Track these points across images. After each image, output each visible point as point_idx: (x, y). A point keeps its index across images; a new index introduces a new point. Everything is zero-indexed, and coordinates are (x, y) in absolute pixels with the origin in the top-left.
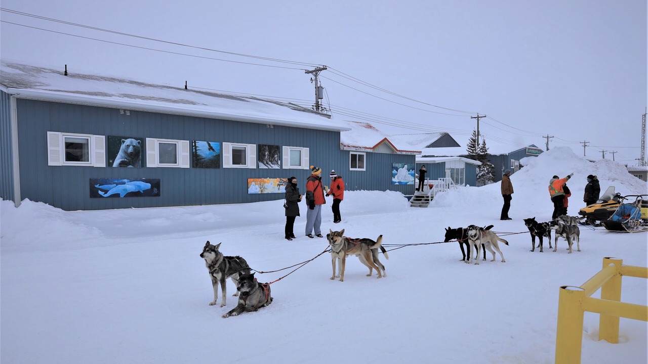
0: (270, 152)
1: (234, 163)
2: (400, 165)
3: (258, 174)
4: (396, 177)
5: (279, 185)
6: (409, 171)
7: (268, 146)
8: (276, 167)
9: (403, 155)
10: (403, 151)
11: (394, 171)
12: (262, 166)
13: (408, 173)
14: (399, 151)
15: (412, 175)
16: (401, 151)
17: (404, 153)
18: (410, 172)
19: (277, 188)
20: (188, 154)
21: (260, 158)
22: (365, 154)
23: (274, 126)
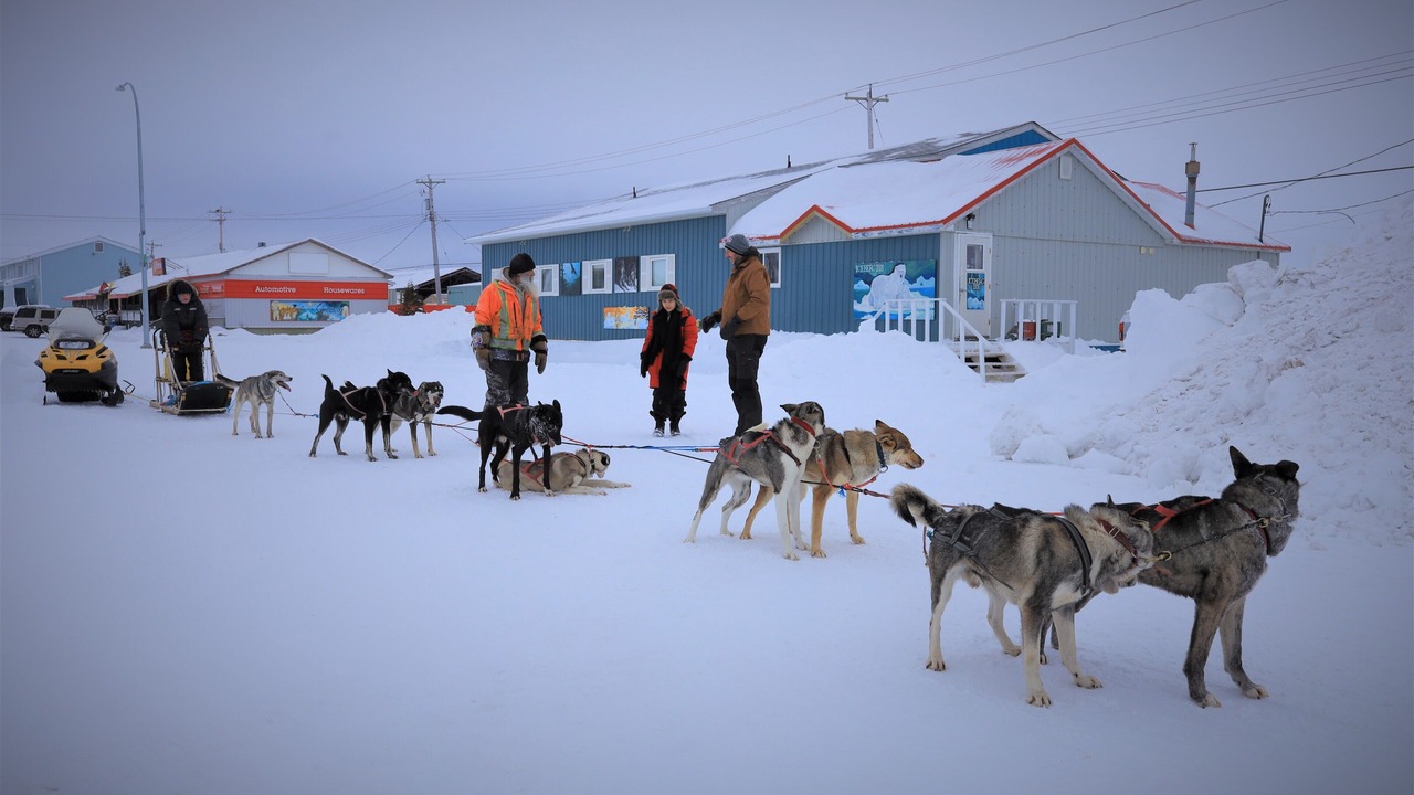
0: (626, 268)
1: (594, 287)
2: (880, 267)
3: (616, 301)
4: (866, 299)
5: (636, 317)
6: (911, 280)
7: (625, 258)
8: (632, 289)
9: (873, 240)
10: (871, 229)
11: (861, 285)
12: (618, 290)
13: (908, 286)
14: (857, 231)
15: (923, 292)
16: (864, 230)
17: (875, 234)
18: (915, 285)
19: (633, 321)
20: (557, 280)
21: (616, 279)
22: (779, 250)
23: (633, 227)
